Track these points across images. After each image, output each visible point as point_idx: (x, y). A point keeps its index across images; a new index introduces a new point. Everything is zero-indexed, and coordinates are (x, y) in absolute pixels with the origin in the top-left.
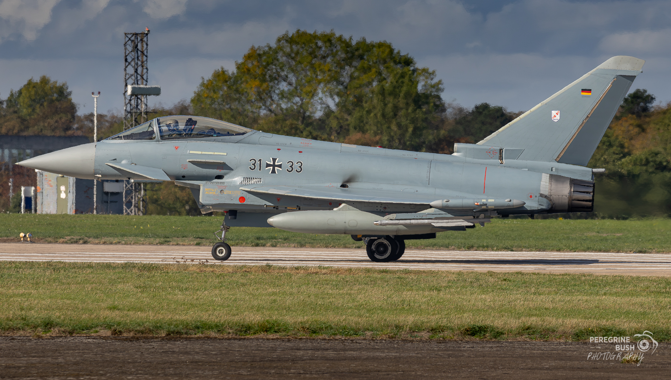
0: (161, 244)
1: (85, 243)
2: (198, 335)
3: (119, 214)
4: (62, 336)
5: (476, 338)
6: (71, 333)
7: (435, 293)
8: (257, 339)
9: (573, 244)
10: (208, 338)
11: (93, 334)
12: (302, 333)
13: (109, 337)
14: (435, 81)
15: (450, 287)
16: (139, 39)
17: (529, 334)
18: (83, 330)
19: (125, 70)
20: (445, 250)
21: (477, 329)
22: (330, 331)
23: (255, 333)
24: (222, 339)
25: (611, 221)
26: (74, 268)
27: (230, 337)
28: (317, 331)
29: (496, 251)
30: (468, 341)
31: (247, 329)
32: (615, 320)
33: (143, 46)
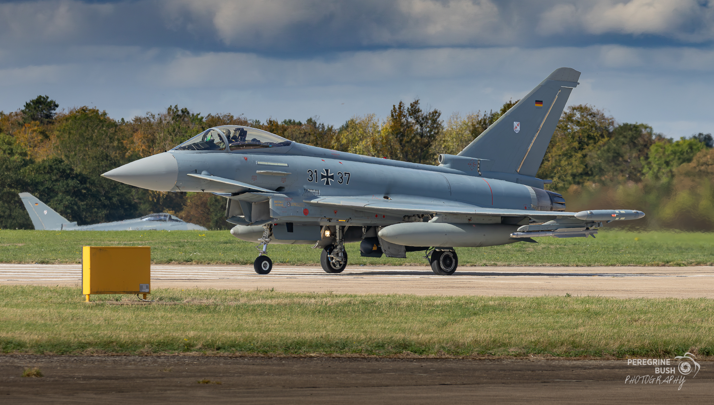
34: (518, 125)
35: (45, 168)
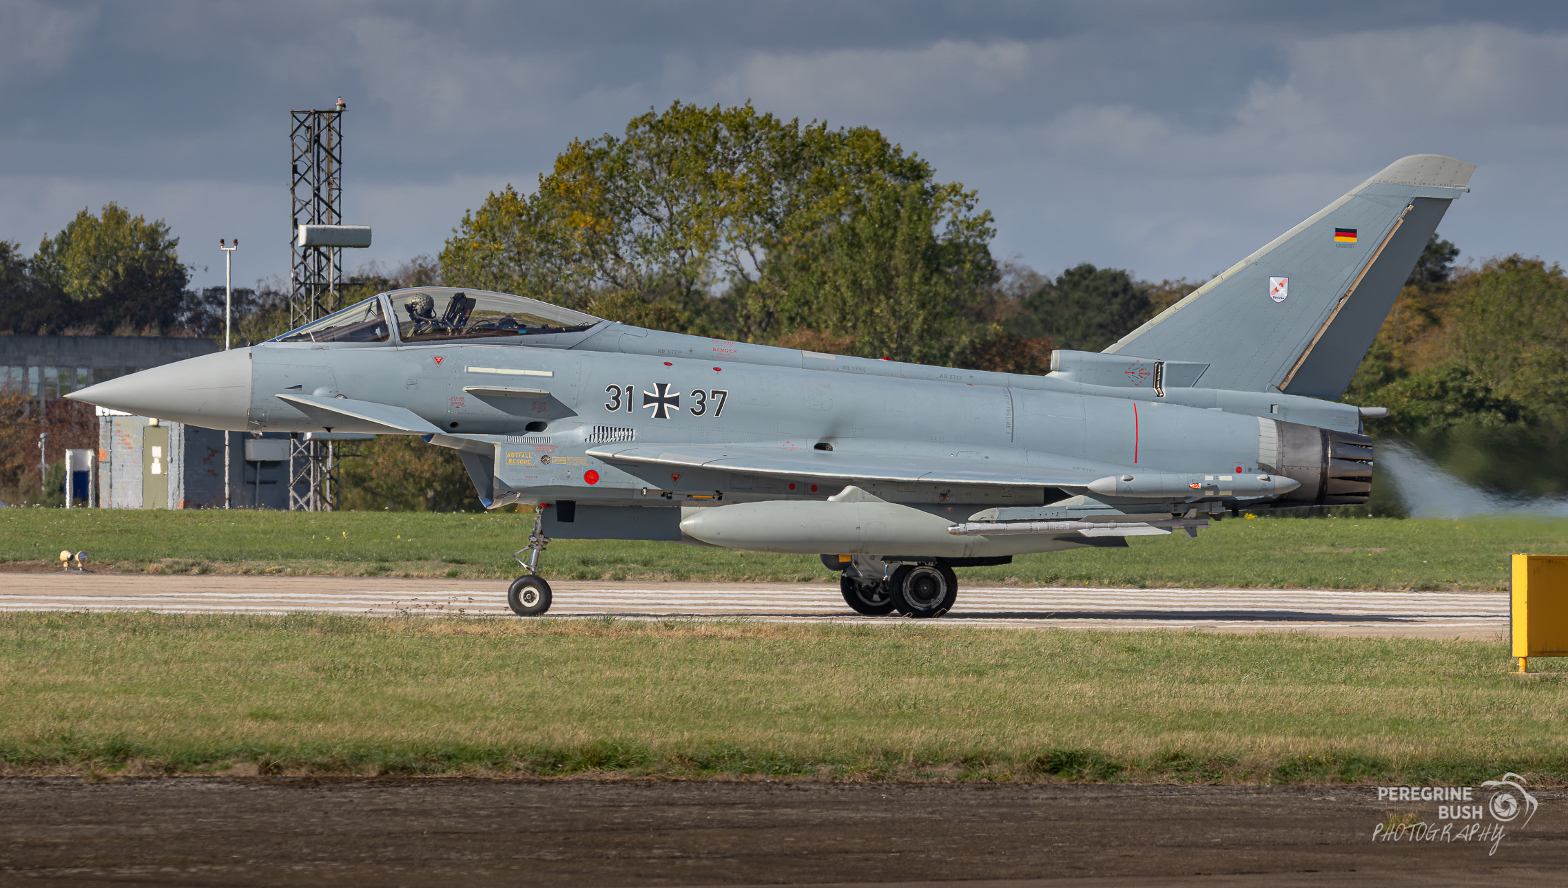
0: (372, 574)
1: (204, 572)
2: (448, 774)
3: (279, 508)
4: (149, 778)
5: (1062, 779)
6: (170, 770)
7: (971, 679)
8: (580, 782)
9: (1277, 571)
10: (472, 780)
11: (218, 773)
12: (677, 767)
13: (254, 778)
14: (978, 212)
15: (1004, 667)
16: (323, 123)
17: (1178, 770)
18: (196, 763)
19: (293, 190)
20: (996, 586)
21: (1064, 758)
22: (739, 764)
23: (574, 770)
24: (503, 783)
25: (1362, 521)
26: (178, 627)
27: (520, 777)
28: (712, 764)
29: (1108, 587)
30: (1045, 786)
31: (556, 759)
32: (1366, 739)
33: (330, 139)
34: (1276, 290)
35: (1430, 387)
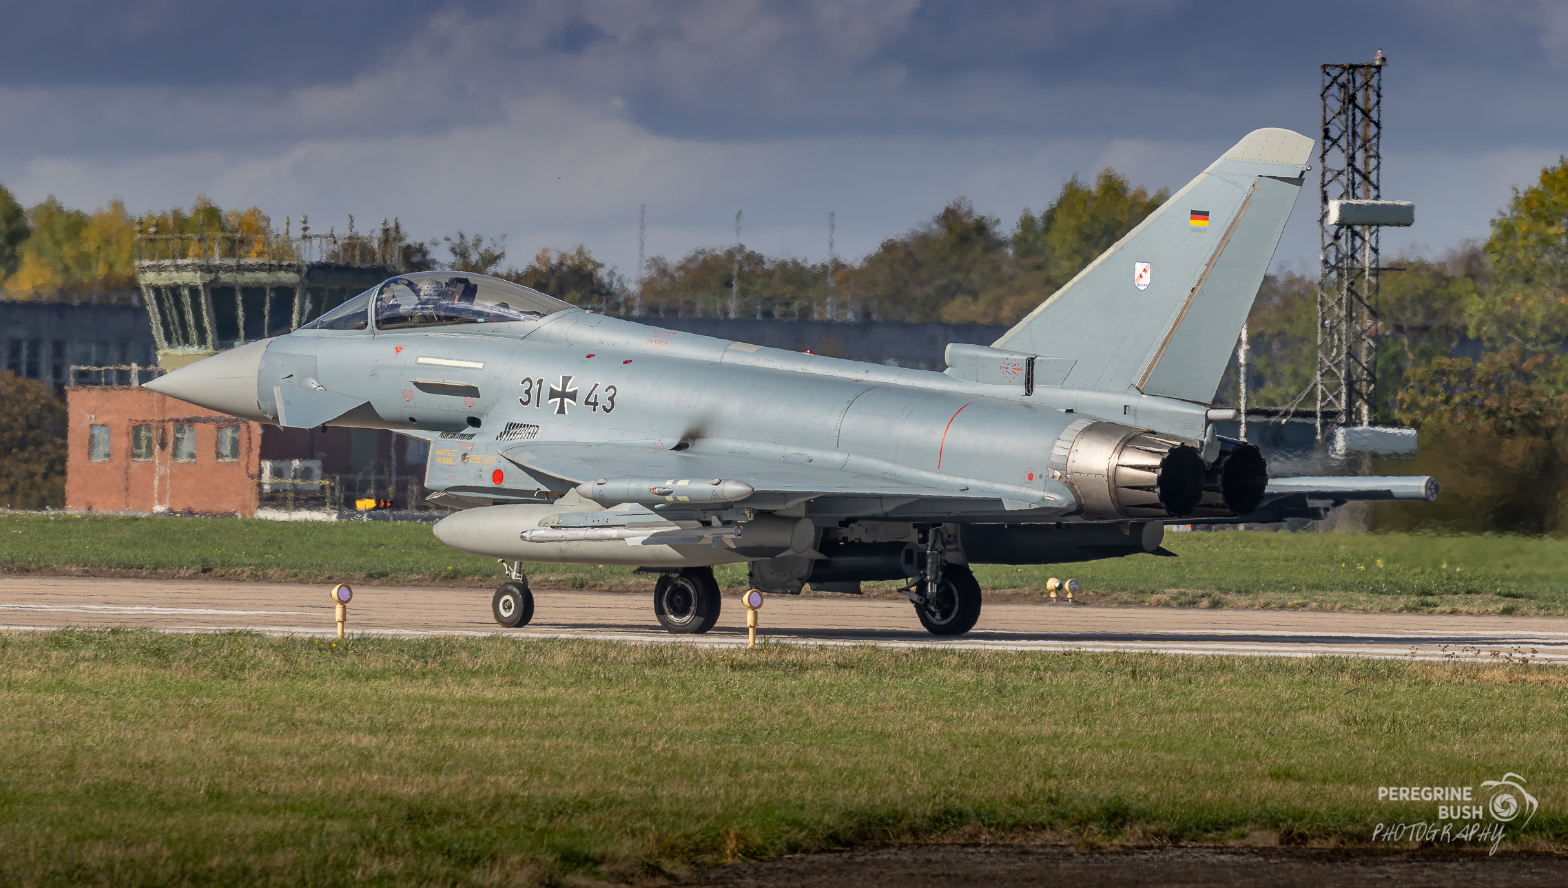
0: (1412, 610)
4: (1151, 847)
6: (1175, 838)
10: (1530, 854)
11: (1231, 843)
13: (1274, 849)
16: (1360, 80)
18: (1207, 831)
19: (1323, 159)
33: (1367, 99)
